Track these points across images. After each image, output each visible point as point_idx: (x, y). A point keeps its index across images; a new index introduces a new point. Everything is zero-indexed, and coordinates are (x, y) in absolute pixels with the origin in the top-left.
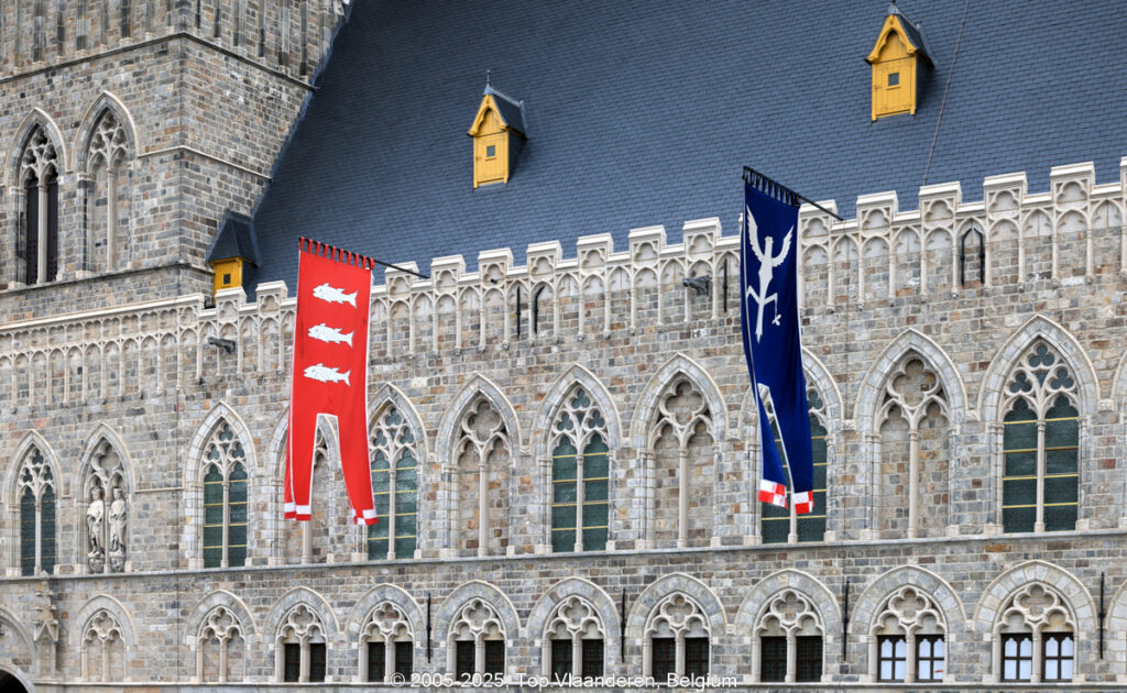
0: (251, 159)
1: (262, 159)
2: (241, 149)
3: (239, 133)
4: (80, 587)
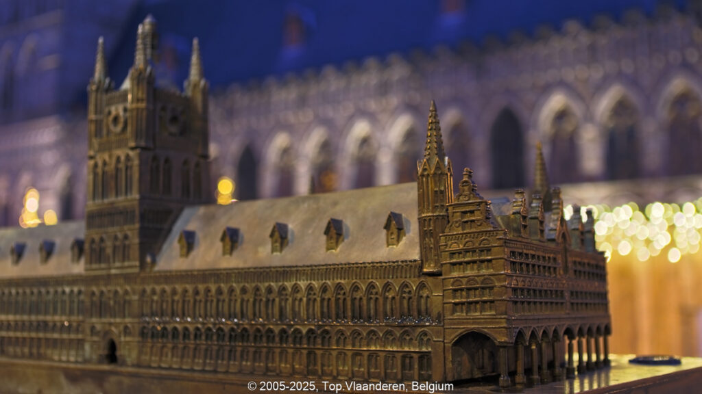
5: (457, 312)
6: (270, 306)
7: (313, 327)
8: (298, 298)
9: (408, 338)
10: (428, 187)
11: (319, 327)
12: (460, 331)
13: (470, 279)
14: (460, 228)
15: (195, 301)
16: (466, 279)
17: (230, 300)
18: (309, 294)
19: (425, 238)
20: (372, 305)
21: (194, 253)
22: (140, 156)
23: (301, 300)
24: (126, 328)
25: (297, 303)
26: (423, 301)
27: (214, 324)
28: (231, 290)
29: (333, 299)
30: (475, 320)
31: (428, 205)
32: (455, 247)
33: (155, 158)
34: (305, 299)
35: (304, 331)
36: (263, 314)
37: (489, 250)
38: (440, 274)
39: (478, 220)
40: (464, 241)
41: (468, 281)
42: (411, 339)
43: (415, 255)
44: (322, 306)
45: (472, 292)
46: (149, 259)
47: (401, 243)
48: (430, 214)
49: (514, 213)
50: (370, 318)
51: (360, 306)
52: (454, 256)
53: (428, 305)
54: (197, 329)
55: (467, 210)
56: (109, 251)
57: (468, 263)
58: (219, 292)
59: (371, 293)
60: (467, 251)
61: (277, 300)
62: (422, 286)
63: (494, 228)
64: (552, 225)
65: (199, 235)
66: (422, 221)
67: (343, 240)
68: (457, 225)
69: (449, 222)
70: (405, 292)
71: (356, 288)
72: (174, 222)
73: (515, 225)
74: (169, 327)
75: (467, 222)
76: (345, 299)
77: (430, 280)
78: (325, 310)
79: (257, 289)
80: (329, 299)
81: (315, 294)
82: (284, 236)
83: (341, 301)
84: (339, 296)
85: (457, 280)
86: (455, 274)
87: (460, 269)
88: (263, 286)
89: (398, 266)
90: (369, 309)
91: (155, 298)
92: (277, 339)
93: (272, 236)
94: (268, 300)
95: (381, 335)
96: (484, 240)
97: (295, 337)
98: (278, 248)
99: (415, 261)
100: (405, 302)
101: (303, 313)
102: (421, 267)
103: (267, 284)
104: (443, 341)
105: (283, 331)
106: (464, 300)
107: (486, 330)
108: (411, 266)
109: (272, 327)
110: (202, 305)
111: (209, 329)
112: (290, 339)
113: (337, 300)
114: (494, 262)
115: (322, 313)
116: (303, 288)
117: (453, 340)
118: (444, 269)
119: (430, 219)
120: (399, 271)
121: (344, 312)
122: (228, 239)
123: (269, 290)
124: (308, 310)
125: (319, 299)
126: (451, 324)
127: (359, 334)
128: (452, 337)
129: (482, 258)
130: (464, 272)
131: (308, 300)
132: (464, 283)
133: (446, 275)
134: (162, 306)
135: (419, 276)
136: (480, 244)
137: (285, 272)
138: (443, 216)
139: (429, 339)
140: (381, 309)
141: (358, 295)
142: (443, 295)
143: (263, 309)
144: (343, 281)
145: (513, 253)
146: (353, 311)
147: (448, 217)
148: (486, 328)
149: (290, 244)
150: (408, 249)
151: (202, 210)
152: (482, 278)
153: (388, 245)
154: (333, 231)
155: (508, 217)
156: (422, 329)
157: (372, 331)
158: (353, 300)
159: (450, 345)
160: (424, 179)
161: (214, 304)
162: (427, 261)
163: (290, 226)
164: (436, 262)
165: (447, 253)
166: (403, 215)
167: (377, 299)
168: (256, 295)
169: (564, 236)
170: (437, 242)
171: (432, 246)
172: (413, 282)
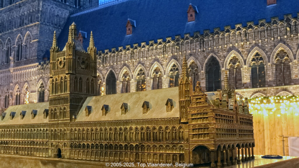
5: (194, 138)
6: (121, 135)
7: (138, 144)
8: (132, 132)
9: (175, 148)
10: (183, 89)
11: (140, 144)
12: (195, 145)
13: (200, 125)
14: (195, 105)
15: (92, 133)
16: (198, 125)
17: (105, 133)
18: (136, 131)
19: (181, 109)
20: (161, 135)
21: (91, 115)
22: (70, 76)
23: (133, 133)
24: (65, 144)
25: (131, 134)
26: (181, 134)
27: (99, 143)
28: (106, 129)
29: (146, 133)
30: (201, 141)
31: (183, 96)
32: (193, 112)
33: (76, 78)
34: (134, 133)
35: (134, 145)
36: (118, 139)
37: (207, 113)
38: (187, 123)
39: (202, 102)
40: (197, 110)
41: (199, 126)
42: (176, 148)
43: (178, 115)
44: (141, 136)
45: (200, 130)
46: (73, 117)
47: (172, 111)
48: (184, 99)
49: (216, 99)
50: (160, 140)
51: (156, 135)
52: (193, 116)
53: (183, 135)
54: (92, 144)
55: (198, 98)
56: (58, 114)
57: (199, 118)
58: (101, 130)
59: (161, 130)
60: (198, 114)
61: (124, 133)
62: (180, 128)
63: (209, 105)
64: (231, 104)
65: (93, 108)
66: (180, 102)
67: (149, 110)
68: (194, 104)
69: (191, 102)
70: (174, 130)
71: (154, 128)
72: (83, 103)
73: (217, 104)
74: (82, 143)
75: (198, 102)
76: (150, 133)
77: (184, 125)
78: (143, 137)
79: (116, 129)
80: (144, 133)
81: (138, 131)
82: (126, 108)
83: (149, 134)
84: (148, 132)
85: (194, 125)
86: (193, 123)
87: (195, 121)
88: (118, 128)
89: (171, 120)
90: (160, 137)
91: (76, 132)
92: (124, 148)
93: (121, 108)
94: (120, 133)
95: (164, 147)
96: (205, 109)
97: (131, 148)
98: (124, 113)
99: (178, 118)
100: (174, 134)
101: (134, 139)
102: (180, 120)
103: (120, 127)
104: (189, 149)
105: (126, 145)
106: (197, 133)
107: (206, 145)
108: (176, 120)
109: (121, 143)
110: (94, 135)
111: (97, 144)
112: (129, 148)
113: (147, 133)
114: (209, 118)
115: (141, 138)
116: (134, 128)
117: (193, 149)
118: (189, 121)
119: (184, 101)
120: (171, 122)
121: (150, 138)
122: (104, 109)
123: (121, 129)
124: (136, 137)
125: (140, 133)
126: (192, 143)
127: (156, 146)
128: (192, 148)
129: (205, 116)
130: (197, 122)
131: (136, 133)
132: (197, 126)
133: (190, 123)
134: (79, 135)
135: (179, 124)
136: (203, 111)
137: (127, 122)
138: (188, 100)
139: (183, 148)
140: (164, 137)
141: (155, 131)
142: (189, 131)
143: (118, 137)
144: (149, 126)
145: (216, 115)
146: (153, 137)
147: (191, 100)
148: (206, 144)
149: (129, 111)
150: (175, 113)
151: (94, 98)
152: (204, 124)
153: (167, 112)
154: (145, 106)
155: (214, 101)
156: (181, 144)
157: (161, 145)
158: (153, 133)
159: (192, 151)
160: (181, 86)
161: (99, 134)
162: (182, 118)
163: (129, 104)
164: (186, 118)
165: (190, 115)
166: (173, 100)
167: (163, 132)
168: (115, 131)
169: (236, 108)
170: (186, 110)
171: (184, 112)
172: (177, 126)
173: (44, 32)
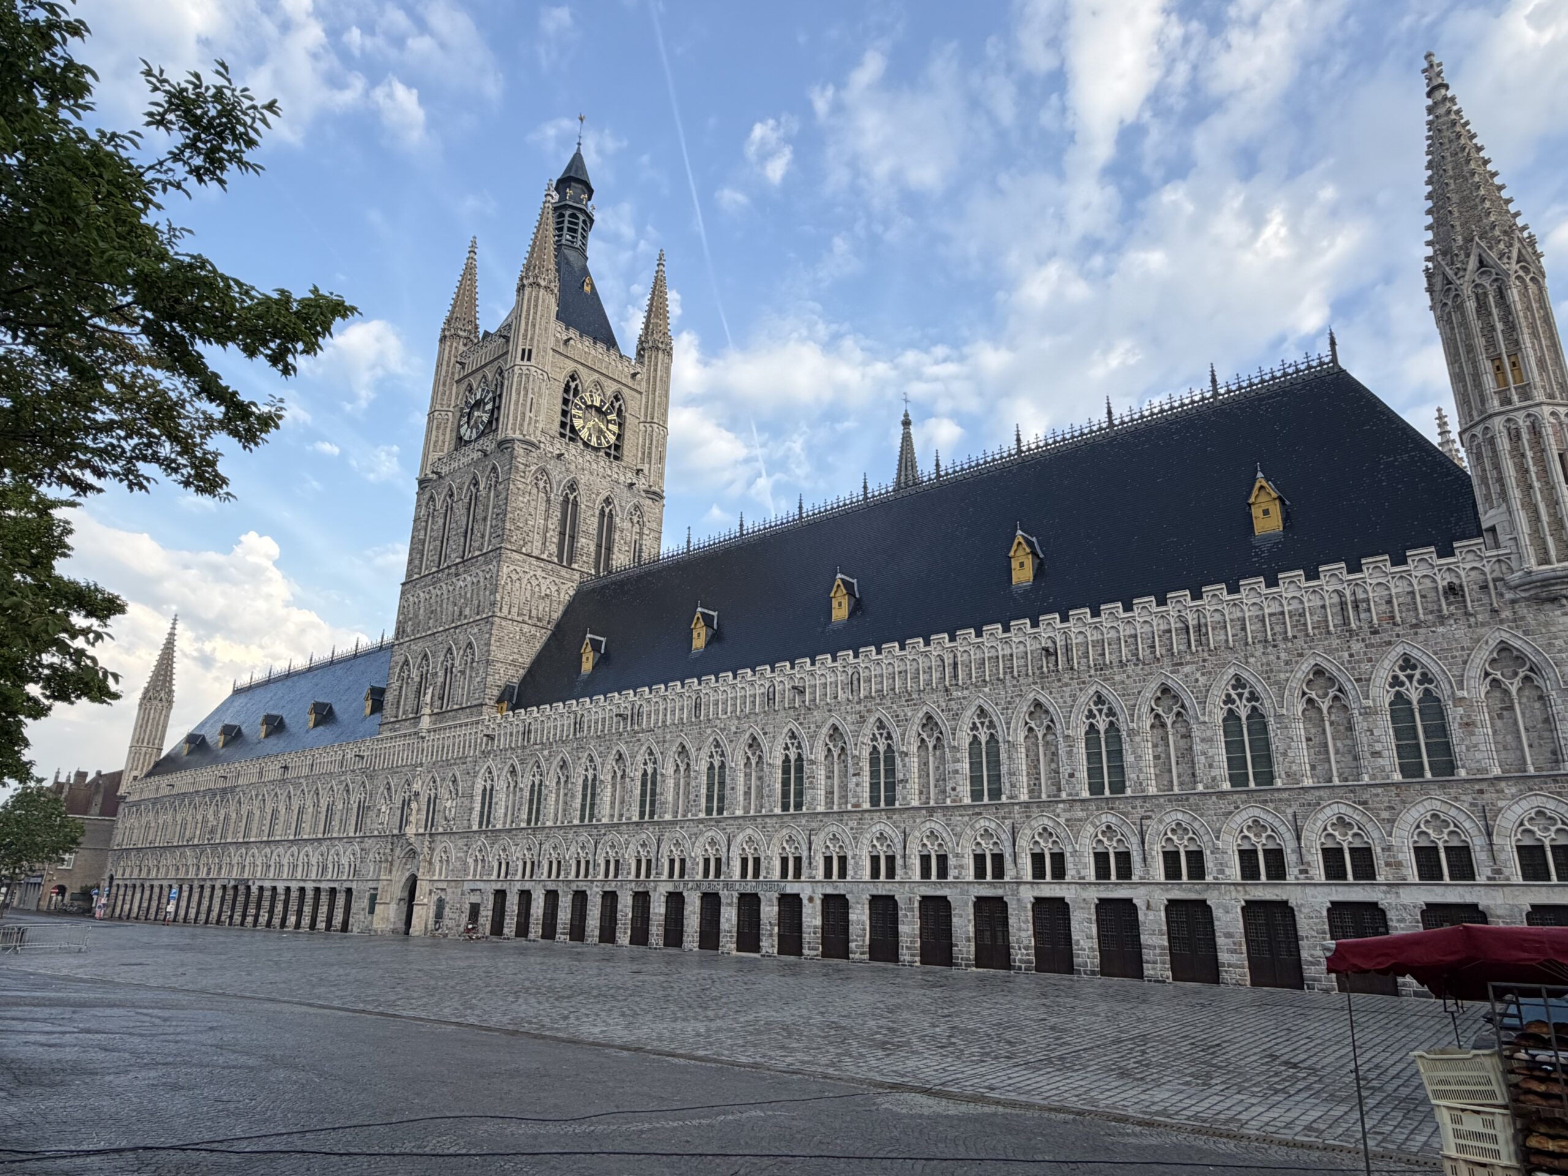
0: (520, 660)
1: (527, 660)
2: (516, 656)
3: (516, 650)
4: (439, 837)
173: (506, 638)
